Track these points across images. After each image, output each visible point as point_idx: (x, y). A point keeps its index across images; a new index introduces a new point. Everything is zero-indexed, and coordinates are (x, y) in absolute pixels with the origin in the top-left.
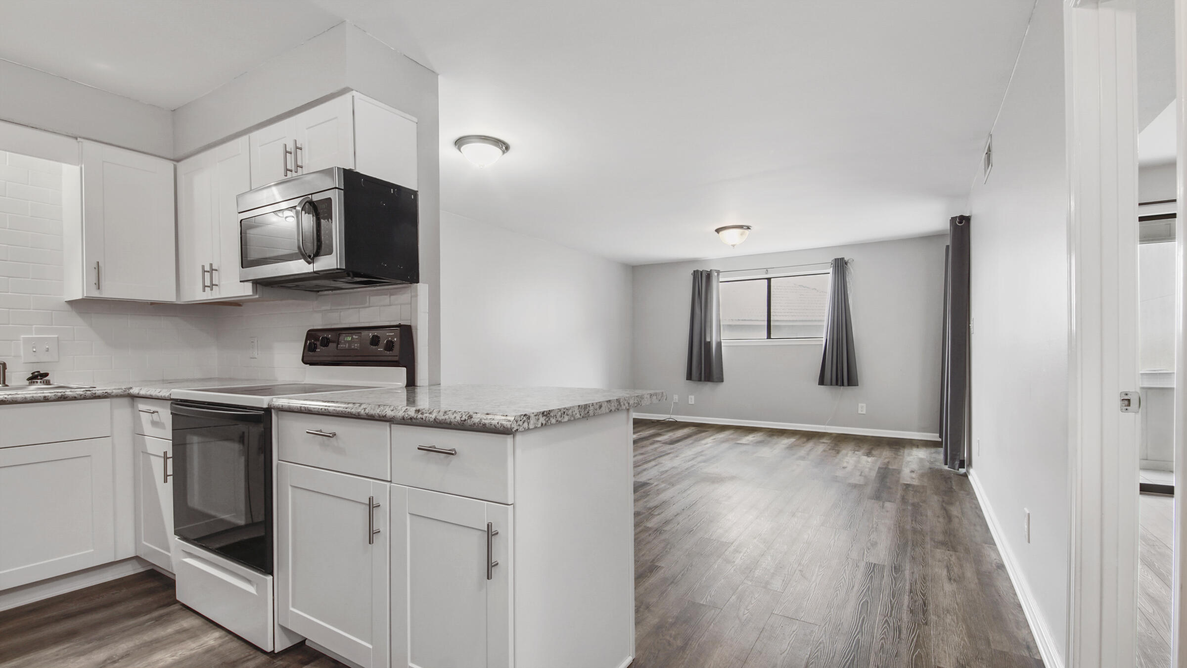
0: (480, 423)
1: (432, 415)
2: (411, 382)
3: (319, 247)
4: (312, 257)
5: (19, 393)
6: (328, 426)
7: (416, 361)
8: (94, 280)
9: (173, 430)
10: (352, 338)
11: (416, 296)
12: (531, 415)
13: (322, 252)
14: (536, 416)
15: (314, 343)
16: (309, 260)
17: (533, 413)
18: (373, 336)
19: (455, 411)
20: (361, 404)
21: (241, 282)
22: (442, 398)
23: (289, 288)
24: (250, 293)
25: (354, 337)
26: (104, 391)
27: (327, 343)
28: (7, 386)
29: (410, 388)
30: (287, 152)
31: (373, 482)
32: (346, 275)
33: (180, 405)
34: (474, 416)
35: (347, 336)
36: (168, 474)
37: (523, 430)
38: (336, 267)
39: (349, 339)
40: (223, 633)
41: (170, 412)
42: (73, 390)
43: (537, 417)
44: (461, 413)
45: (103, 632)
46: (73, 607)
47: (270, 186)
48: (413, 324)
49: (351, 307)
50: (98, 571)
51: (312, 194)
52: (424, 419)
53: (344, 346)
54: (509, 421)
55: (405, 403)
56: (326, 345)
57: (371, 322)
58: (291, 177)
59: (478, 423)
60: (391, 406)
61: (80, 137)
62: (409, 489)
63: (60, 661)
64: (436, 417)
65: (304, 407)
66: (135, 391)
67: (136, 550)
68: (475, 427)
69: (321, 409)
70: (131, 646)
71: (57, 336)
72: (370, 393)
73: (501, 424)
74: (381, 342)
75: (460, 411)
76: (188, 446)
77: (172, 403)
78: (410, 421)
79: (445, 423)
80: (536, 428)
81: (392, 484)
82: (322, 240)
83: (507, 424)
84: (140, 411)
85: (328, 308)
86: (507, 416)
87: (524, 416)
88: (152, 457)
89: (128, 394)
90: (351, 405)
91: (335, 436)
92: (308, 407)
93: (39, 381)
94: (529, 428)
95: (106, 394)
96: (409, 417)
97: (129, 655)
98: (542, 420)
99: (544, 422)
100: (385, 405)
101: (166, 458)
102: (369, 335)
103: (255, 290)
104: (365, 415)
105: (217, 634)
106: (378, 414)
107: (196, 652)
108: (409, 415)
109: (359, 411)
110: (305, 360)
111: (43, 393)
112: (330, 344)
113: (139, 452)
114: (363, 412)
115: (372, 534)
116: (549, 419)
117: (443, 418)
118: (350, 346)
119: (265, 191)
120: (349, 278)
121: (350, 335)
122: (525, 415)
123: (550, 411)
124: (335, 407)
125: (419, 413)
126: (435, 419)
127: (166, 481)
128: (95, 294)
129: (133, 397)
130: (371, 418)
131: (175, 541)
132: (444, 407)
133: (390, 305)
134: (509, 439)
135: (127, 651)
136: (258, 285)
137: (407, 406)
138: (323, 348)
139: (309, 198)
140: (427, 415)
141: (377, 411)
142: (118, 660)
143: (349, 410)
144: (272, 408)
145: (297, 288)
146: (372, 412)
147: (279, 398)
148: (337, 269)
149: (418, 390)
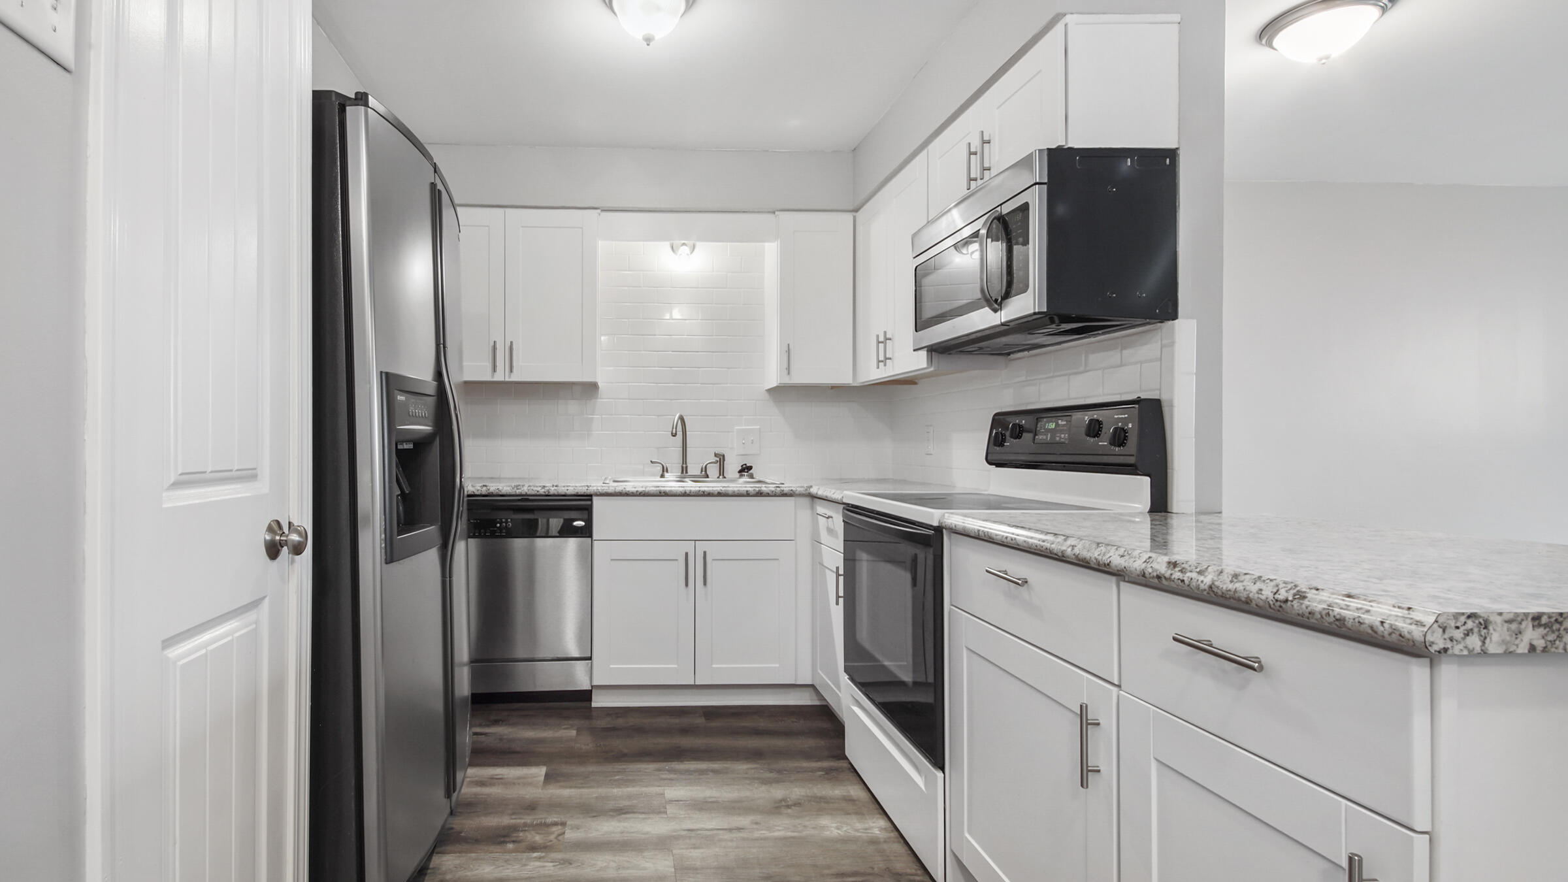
0: (1328, 614)
1: (1205, 577)
2: (1160, 504)
3: (1010, 284)
4: (999, 301)
5: (730, 485)
6: (1019, 566)
7: (1169, 465)
8: (786, 365)
9: (844, 541)
10: (1057, 425)
11: (1172, 344)
12: (1492, 618)
13: (1013, 292)
14: (1509, 622)
15: (1001, 433)
16: (996, 306)
17: (1500, 614)
18: (1091, 421)
19: (1260, 577)
20: (1067, 537)
21: (914, 350)
22: (1224, 542)
23: (970, 352)
24: (925, 365)
25: (1060, 422)
26: (791, 489)
27: (1019, 433)
28: (725, 478)
29: (1158, 516)
30: (971, 153)
31: (1087, 677)
32: (1049, 322)
33: (852, 509)
34: (1311, 594)
35: (1049, 422)
36: (840, 595)
37: (1465, 652)
38: (1032, 311)
39: (1052, 426)
40: (889, 824)
41: (842, 519)
42: (767, 485)
43: (1514, 626)
44: (1273, 584)
45: (783, 764)
46: (762, 724)
47: (950, 210)
48: (1164, 397)
49: (1056, 374)
50: (782, 690)
51: (1001, 205)
52: (1187, 582)
53: (1045, 437)
54: (1419, 623)
55: (1148, 544)
56: (1019, 437)
57: (1088, 397)
58: (975, 187)
59: (1320, 613)
60: (1119, 547)
61: (778, 211)
62: (1154, 710)
63: (748, 782)
64: (1213, 583)
65: (983, 531)
66: (814, 490)
67: (813, 681)
68: (1313, 621)
69: (1006, 538)
70: (803, 794)
71: (758, 427)
72: (1084, 519)
73: (1391, 626)
74: (1104, 430)
75: (1272, 577)
76: (857, 563)
77: (844, 508)
78: (1156, 581)
79: (1233, 598)
80: (1509, 654)
81: (1120, 692)
82: (1015, 271)
83: (1417, 633)
84: (818, 514)
85: (1023, 378)
86: (1409, 609)
87: (1469, 617)
88: (827, 571)
89: (809, 493)
90: (1050, 538)
91: (1026, 585)
92: (988, 532)
93: (746, 474)
94: (1484, 652)
95: (791, 492)
96: (1155, 574)
97: (800, 804)
98: (1532, 635)
99: (1540, 643)
100: (1108, 545)
101: (838, 575)
102: (1084, 418)
103: (930, 360)
104: (1074, 557)
105: (882, 823)
106: (1096, 559)
107: (860, 836)
108: (1157, 570)
109: (1064, 548)
110: (989, 458)
111: (746, 487)
112: (1024, 434)
113: (817, 564)
114: (1069, 551)
115: (1086, 772)
116: (1560, 637)
117: (1231, 586)
118: (1053, 437)
119: (944, 218)
120: (1054, 326)
121: (1054, 420)
122: (1471, 616)
123: (1561, 614)
124: (1027, 537)
125: (1177, 569)
126: (1210, 587)
127: (837, 603)
128: (787, 380)
129: (813, 497)
130: (1083, 564)
131: (844, 678)
132: (1231, 564)
133: (1121, 365)
134: (1418, 671)
135: (799, 799)
136: (933, 353)
137: (1151, 551)
138: (1014, 441)
139: (998, 211)
140: (1194, 575)
141: (1094, 554)
142: (791, 806)
143: (1047, 545)
144: (943, 528)
145: (981, 352)
146: (1085, 554)
147: (952, 513)
148: (1035, 314)
149: (1175, 521)
